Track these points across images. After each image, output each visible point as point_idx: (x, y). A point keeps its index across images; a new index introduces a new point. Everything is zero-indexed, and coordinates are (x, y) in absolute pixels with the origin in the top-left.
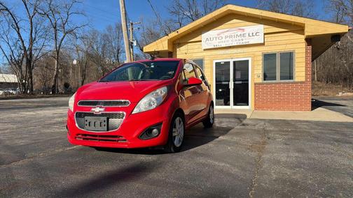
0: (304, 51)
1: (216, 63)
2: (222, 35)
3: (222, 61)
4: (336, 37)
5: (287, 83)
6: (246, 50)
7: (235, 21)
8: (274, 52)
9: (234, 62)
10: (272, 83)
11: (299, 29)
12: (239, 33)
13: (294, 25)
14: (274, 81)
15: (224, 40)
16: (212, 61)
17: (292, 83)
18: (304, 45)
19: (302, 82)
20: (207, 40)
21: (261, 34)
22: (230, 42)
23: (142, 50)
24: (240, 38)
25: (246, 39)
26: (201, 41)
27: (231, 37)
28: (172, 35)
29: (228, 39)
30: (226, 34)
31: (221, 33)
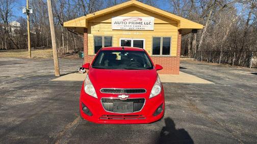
0: (177, 37)
1: (122, 41)
2: (126, 21)
3: (126, 39)
4: (195, 31)
5: (166, 57)
6: (141, 33)
7: (135, 12)
8: (159, 36)
9: (134, 41)
10: (157, 57)
11: (175, 23)
12: (138, 22)
13: (173, 20)
14: (158, 55)
15: (128, 24)
16: (118, 39)
17: (169, 57)
18: (177, 33)
19: (175, 57)
20: (115, 23)
21: (152, 23)
22: (132, 27)
23: (62, 25)
24: (138, 25)
25: (143, 27)
26: (111, 23)
27: (133, 23)
28: (90, 16)
29: (130, 24)
30: (129, 21)
31: (126, 19)
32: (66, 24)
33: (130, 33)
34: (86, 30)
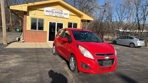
0: (80, 24)
1: (50, 22)
2: (53, 11)
3: (53, 22)
6: (62, 19)
7: (59, 6)
9: (57, 23)
11: (80, 16)
12: (60, 12)
15: (54, 13)
16: (48, 21)
18: (80, 21)
20: (47, 11)
21: (68, 14)
22: (57, 15)
23: (9, 8)
24: (61, 14)
25: (63, 15)
26: (43, 11)
27: (57, 13)
28: (31, 4)
29: (56, 13)
30: (55, 11)
31: (53, 10)
32: (12, 7)
33: (55, 18)
34: (26, 13)
